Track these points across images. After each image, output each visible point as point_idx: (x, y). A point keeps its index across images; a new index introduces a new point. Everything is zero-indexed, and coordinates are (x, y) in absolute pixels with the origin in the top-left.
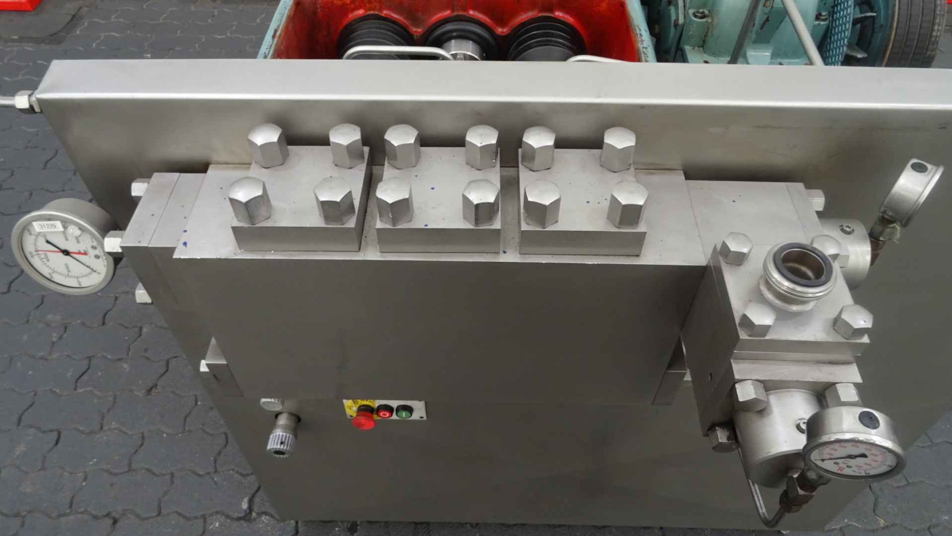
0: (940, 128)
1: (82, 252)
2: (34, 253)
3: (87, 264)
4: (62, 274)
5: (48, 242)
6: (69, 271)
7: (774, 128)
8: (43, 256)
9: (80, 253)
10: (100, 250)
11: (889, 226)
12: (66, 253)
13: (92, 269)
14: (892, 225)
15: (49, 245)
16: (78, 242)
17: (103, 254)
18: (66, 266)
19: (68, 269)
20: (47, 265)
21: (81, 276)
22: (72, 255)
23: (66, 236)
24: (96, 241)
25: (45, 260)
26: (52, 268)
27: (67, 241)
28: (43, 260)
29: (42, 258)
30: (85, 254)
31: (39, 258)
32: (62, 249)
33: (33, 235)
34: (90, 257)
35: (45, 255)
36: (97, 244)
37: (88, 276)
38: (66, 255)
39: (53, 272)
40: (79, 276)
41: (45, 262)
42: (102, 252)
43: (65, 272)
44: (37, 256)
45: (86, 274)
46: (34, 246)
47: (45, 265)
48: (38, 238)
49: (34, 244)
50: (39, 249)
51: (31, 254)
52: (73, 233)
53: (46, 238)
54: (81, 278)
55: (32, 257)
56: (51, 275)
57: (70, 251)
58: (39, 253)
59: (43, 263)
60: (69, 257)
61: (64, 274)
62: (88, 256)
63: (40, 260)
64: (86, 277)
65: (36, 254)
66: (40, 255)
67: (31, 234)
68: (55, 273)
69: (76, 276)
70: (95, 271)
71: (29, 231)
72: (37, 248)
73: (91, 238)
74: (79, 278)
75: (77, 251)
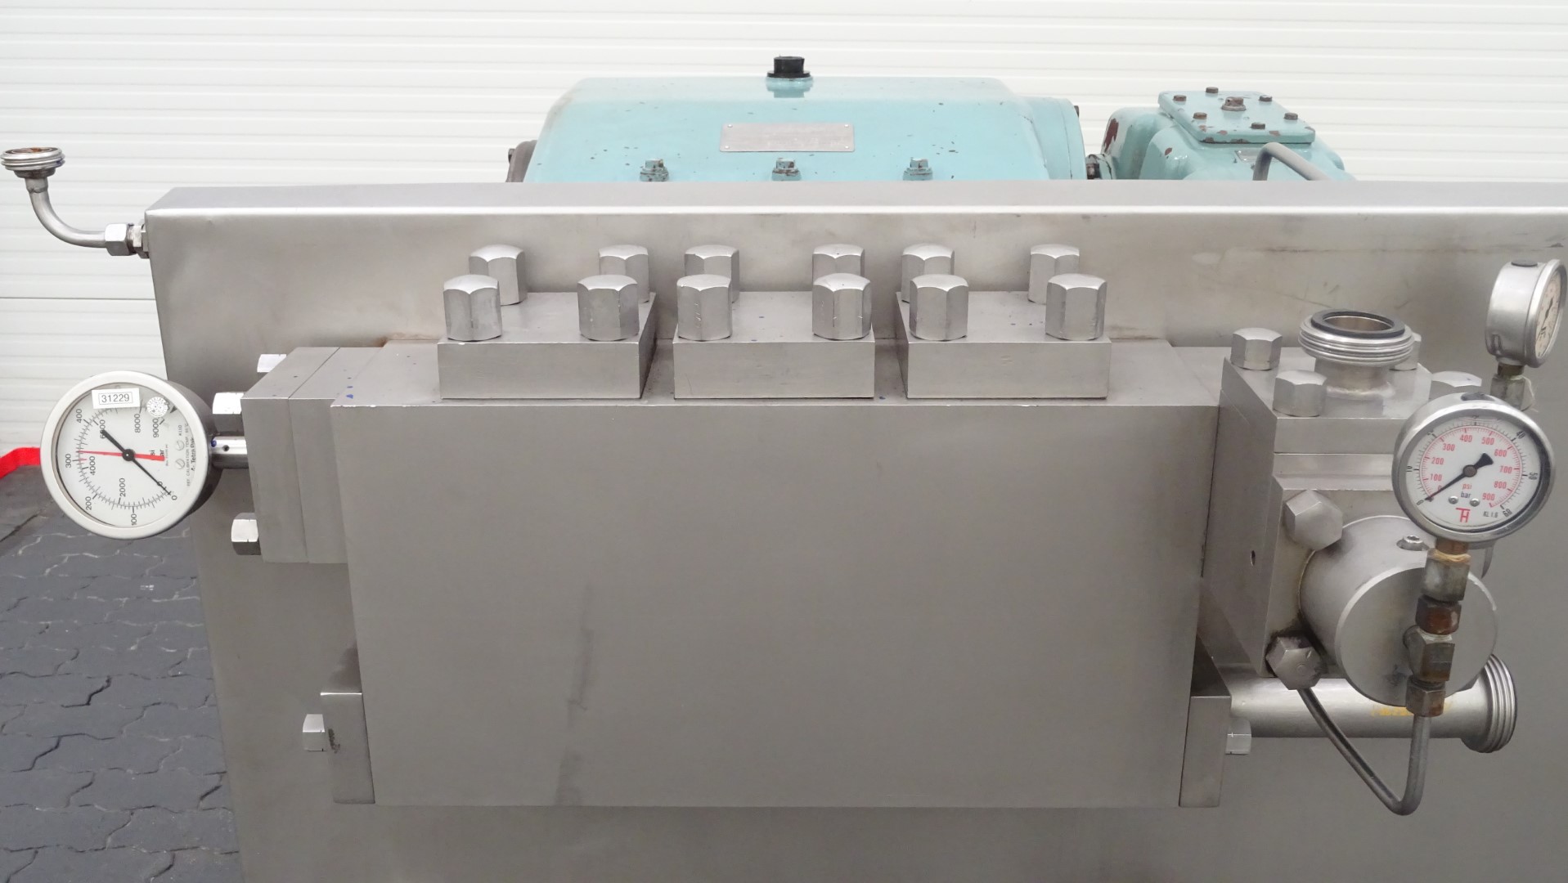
0: (1553, 246)
1: (158, 453)
2: (74, 456)
3: (158, 480)
4: (108, 501)
5: (105, 434)
6: (123, 494)
7: (1295, 251)
8: (86, 464)
9: (152, 457)
10: (187, 451)
11: (1512, 379)
12: (129, 455)
13: (164, 489)
14: (1518, 378)
15: (106, 440)
16: (156, 434)
17: (190, 458)
18: (122, 482)
19: (122, 488)
20: (89, 480)
21: (142, 502)
22: (139, 460)
23: (137, 423)
24: (187, 432)
25: (88, 471)
26: (95, 488)
27: (138, 430)
28: (84, 471)
29: (83, 466)
30: (161, 458)
31: (78, 466)
32: (126, 447)
33: (83, 422)
34: (167, 465)
35: (92, 461)
36: (187, 438)
37: (154, 503)
38: (127, 459)
39: (95, 494)
40: (137, 503)
41: (86, 476)
42: (191, 454)
43: (115, 496)
44: (78, 462)
45: (151, 499)
46: (79, 442)
47: (84, 481)
48: (90, 427)
49: (80, 438)
50: (86, 448)
51: (68, 459)
52: (154, 411)
53: (102, 425)
54: (139, 507)
55: (69, 464)
56: (88, 501)
57: (137, 451)
58: (83, 456)
59: (82, 478)
60: (131, 464)
61: (112, 500)
62: (164, 463)
63: (80, 470)
64: (151, 505)
65: (77, 458)
66: (82, 462)
67: (79, 420)
68: (98, 496)
69: (132, 504)
70: (169, 494)
71: (79, 413)
72: (82, 446)
73: (180, 427)
74: (135, 508)
75: (149, 453)
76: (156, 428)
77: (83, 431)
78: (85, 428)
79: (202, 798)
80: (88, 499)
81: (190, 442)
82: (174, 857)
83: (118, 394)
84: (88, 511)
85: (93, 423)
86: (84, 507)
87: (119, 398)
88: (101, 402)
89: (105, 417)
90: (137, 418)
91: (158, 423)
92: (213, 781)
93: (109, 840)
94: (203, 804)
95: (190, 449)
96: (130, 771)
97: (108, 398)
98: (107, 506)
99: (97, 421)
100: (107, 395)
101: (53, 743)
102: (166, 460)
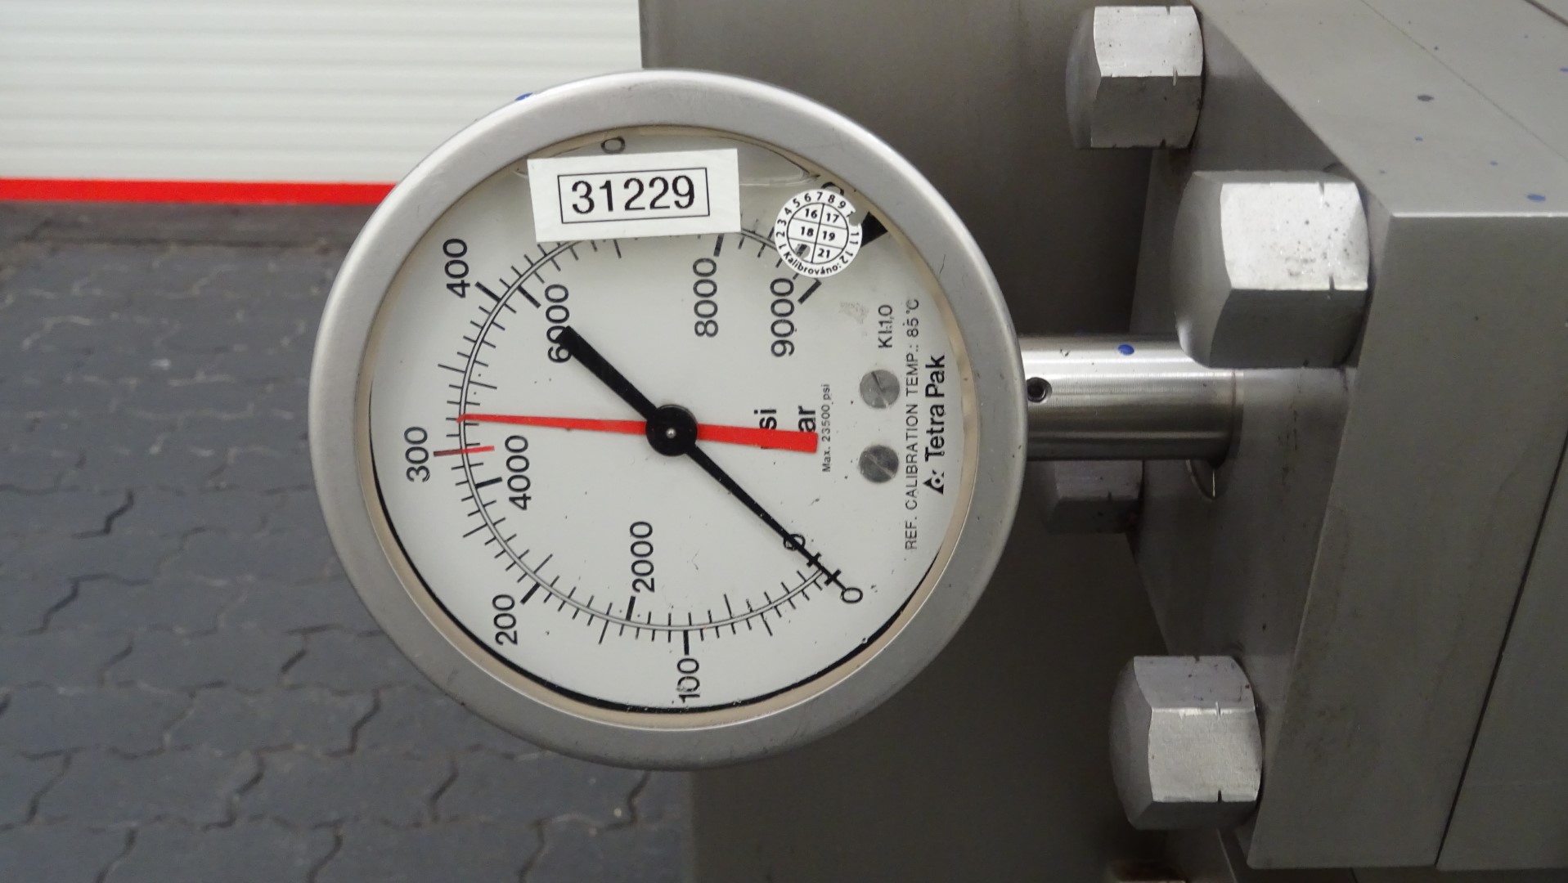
1: (788, 422)
2: (441, 436)
4: (586, 607)
5: (572, 345)
6: (643, 580)
8: (493, 464)
9: (766, 435)
10: (912, 409)
12: (672, 431)
13: (813, 560)
15: (574, 372)
16: (783, 344)
17: (924, 440)
18: (641, 536)
19: (642, 559)
20: (504, 530)
21: (720, 614)
22: (710, 448)
23: (706, 298)
24: (912, 333)
25: (500, 492)
26: (531, 562)
27: (706, 326)
28: (486, 493)
29: (480, 475)
30: (804, 440)
31: (461, 475)
32: (658, 396)
33: (472, 291)
34: (826, 468)
35: (517, 454)
36: (910, 358)
37: (771, 615)
38: (665, 447)
39: (528, 584)
40: (700, 618)
41: (494, 513)
42: (925, 423)
43: (614, 589)
44: (457, 460)
45: (759, 602)
46: (458, 379)
47: (486, 534)
48: (504, 317)
49: (462, 363)
50: (487, 402)
51: (416, 446)
52: (802, 249)
53: (557, 304)
54: (710, 633)
55: (418, 468)
56: (504, 612)
57: (705, 415)
58: (475, 434)
59: (478, 520)
60: (683, 469)
61: (600, 606)
62: (818, 458)
63: (466, 490)
64: (756, 622)
65: (455, 444)
66: (474, 458)
67: (458, 287)
68: (541, 593)
69: (680, 620)
70: (832, 578)
71: (456, 258)
72: (475, 394)
73: (885, 310)
74: (694, 636)
75: (753, 422)
76: (783, 317)
77: (474, 333)
78: (481, 318)
79: (286, 668)
80: (503, 609)
81: (924, 375)
82: (261, 764)
83: (646, 179)
84: (506, 650)
85: (517, 300)
86: (488, 634)
87: (650, 194)
88: (570, 214)
89: (566, 273)
90: (704, 278)
91: (794, 297)
92: (295, 644)
93: (168, 738)
94: (288, 680)
95: (925, 404)
96: (179, 630)
97: (599, 196)
98: (585, 632)
99: (533, 287)
100: (597, 182)
101: (66, 591)
102: (822, 446)
